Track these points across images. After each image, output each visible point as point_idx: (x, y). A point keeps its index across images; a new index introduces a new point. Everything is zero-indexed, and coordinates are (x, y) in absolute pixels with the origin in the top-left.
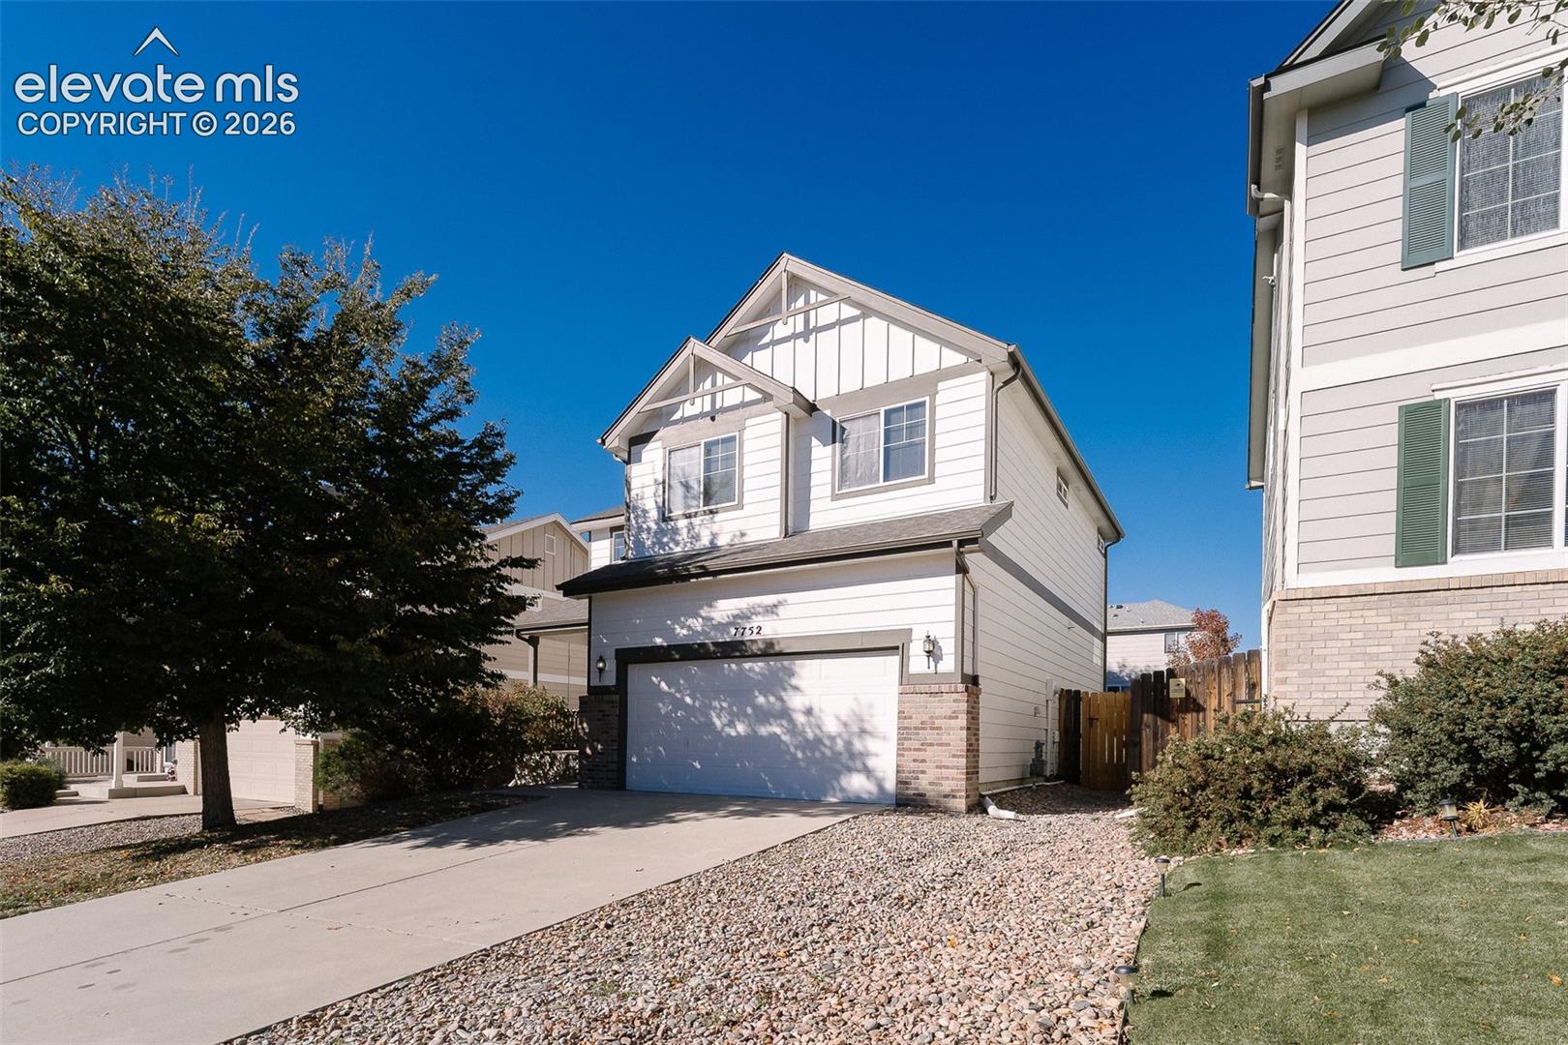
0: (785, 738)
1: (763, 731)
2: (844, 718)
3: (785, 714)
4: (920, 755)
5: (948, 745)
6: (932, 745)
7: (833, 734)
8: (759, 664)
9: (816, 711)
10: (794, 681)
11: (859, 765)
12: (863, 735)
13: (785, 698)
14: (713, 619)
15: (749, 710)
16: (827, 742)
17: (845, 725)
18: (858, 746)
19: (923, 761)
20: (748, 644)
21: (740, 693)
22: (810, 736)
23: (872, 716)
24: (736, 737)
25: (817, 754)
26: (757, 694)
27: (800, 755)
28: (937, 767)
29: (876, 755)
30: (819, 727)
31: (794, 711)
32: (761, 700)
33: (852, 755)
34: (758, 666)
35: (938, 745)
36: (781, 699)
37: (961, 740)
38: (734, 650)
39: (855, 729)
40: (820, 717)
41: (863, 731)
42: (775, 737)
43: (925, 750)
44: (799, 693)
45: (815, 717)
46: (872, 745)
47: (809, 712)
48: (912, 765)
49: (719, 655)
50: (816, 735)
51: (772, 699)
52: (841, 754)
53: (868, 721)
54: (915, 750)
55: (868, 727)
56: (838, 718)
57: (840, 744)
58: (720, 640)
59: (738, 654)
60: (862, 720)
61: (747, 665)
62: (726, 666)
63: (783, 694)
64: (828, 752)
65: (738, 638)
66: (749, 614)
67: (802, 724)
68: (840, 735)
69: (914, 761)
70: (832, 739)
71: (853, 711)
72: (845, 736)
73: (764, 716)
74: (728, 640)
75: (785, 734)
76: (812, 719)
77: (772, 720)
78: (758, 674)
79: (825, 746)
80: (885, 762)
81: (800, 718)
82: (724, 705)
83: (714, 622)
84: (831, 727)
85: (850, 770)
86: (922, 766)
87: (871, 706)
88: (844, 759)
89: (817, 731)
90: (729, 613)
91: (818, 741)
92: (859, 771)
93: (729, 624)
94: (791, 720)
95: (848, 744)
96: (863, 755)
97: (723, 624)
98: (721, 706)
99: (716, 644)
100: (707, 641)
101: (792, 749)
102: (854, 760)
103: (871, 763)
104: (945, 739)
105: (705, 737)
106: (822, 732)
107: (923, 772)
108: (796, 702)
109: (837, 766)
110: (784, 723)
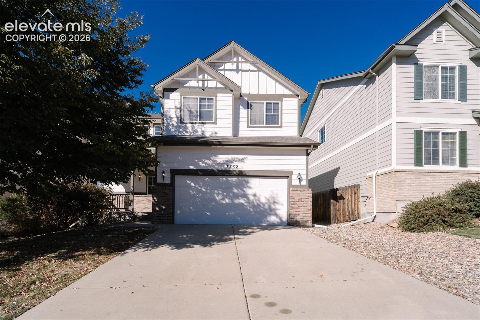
0: (245, 204)
1: (237, 201)
2: (268, 198)
3: (245, 196)
4: (298, 210)
5: (306, 206)
6: (301, 206)
7: (264, 203)
8: (235, 179)
9: (258, 195)
10: (249, 185)
11: (273, 213)
12: (275, 203)
13: (245, 190)
14: (217, 161)
15: (231, 194)
16: (262, 206)
17: (268, 200)
18: (273, 206)
19: (299, 211)
20: (232, 171)
21: (227, 188)
22: (256, 204)
23: (277, 197)
24: (225, 204)
25: (258, 210)
26: (234, 188)
27: (251, 210)
28: (303, 213)
29: (279, 210)
30: (259, 200)
31: (248, 194)
32: (235, 191)
33: (271, 210)
34: (234, 179)
35: (303, 207)
36: (244, 191)
37: (310, 205)
38: (227, 173)
39: (272, 201)
40: (259, 197)
41: (274, 202)
42: (242, 204)
43: (299, 208)
44: (251, 189)
45: (257, 197)
46: (278, 206)
47: (255, 195)
48: (295, 213)
49: (220, 174)
50: (257, 204)
51: (240, 190)
52: (267, 209)
53: (276, 199)
54: (296, 208)
55: (276, 201)
56: (266, 198)
57: (267, 206)
58: (220, 169)
59: (228, 174)
60: (275, 199)
61: (230, 179)
62: (221, 178)
63: (245, 189)
64: (262, 209)
65: (228, 169)
66: (232, 161)
67: (252, 200)
68: (266, 203)
69: (296, 211)
70: (264, 204)
71: (271, 196)
72: (269, 204)
73: (237, 196)
74: (223, 169)
75: (246, 203)
76: (256, 198)
77: (240, 198)
78: (235, 182)
79: (261, 207)
80: (283, 212)
81: (251, 198)
82: (220, 192)
83: (217, 163)
84: (263, 200)
85: (270, 215)
86: (298, 213)
87: (277, 194)
88: (268, 211)
89: (258, 202)
90: (224, 160)
91: (259, 205)
92: (274, 215)
93: (224, 163)
94: (248, 198)
95: (270, 206)
96: (275, 210)
97: (221, 163)
98: (219, 192)
99: (218, 170)
100: (214, 169)
101: (249, 208)
102: (271, 211)
103: (278, 212)
104: (305, 205)
105: (212, 204)
106: (260, 202)
107: (299, 215)
108: (249, 192)
109: (266, 213)
110: (246, 199)
